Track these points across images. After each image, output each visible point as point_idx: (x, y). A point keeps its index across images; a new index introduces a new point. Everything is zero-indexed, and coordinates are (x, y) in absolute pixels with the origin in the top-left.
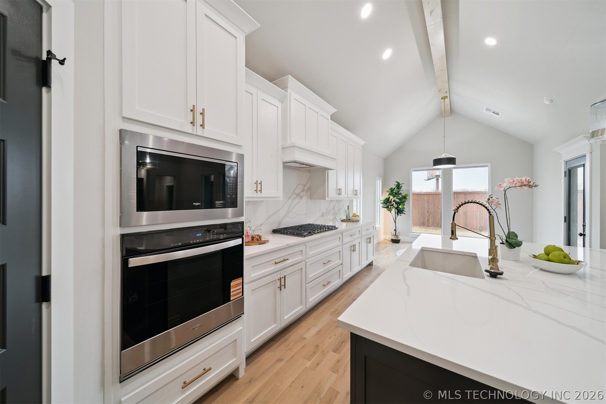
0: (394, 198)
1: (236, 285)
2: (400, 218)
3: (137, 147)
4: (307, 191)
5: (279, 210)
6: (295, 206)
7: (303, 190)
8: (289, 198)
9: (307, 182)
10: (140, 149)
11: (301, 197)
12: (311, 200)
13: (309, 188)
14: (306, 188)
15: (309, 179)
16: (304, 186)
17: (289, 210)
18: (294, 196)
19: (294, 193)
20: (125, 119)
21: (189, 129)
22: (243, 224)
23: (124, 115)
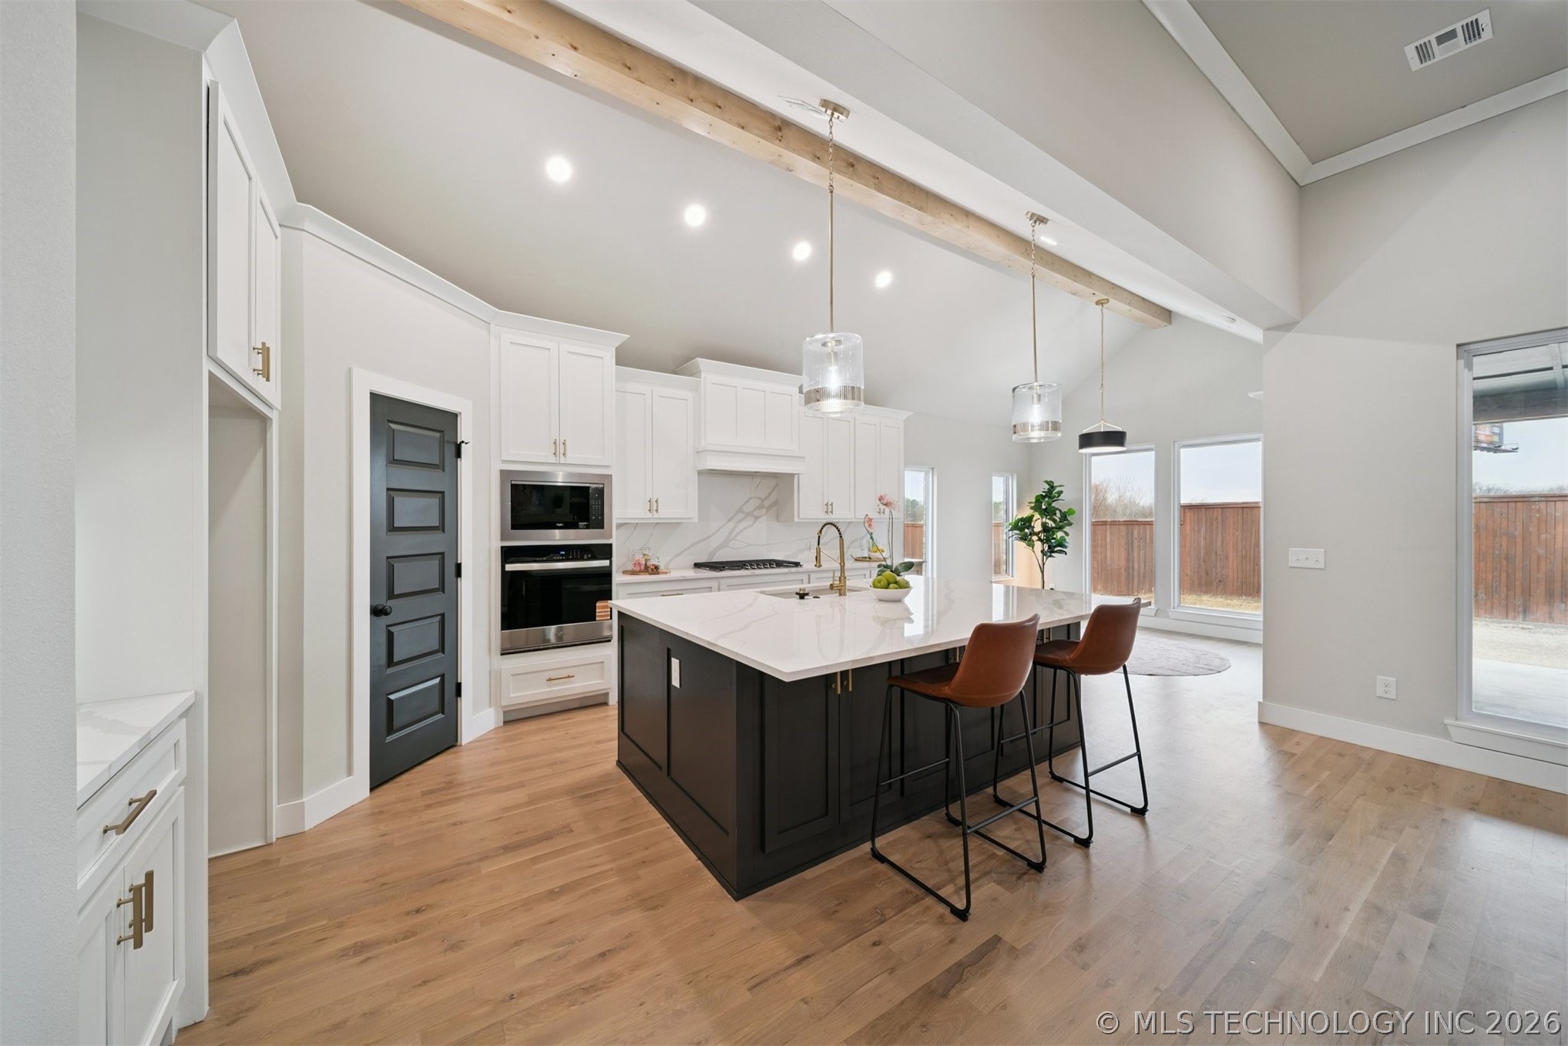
0: (1042, 518)
2: (1056, 561)
4: (768, 509)
5: (709, 537)
6: (741, 531)
7: (760, 507)
8: (730, 520)
9: (770, 494)
10: (512, 482)
11: (757, 518)
12: (778, 521)
13: (776, 503)
14: (767, 503)
15: (774, 488)
16: (763, 500)
17: (732, 536)
18: (742, 515)
19: (740, 510)
20: (504, 462)
21: (553, 460)
22: (610, 545)
23: (503, 459)
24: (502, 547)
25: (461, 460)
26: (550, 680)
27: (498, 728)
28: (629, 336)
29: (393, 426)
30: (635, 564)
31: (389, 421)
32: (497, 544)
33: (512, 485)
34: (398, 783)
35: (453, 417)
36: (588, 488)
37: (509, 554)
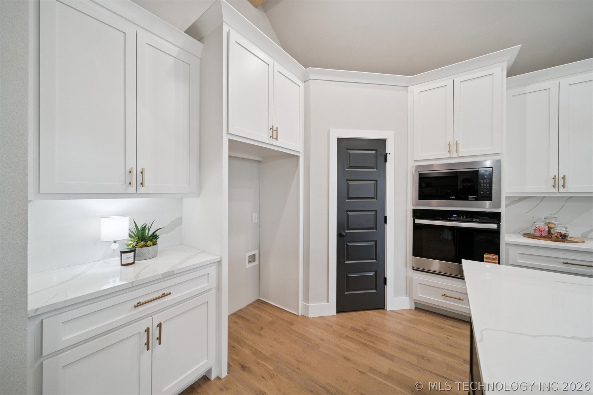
1: (490, 258)
3: (419, 172)
10: (420, 172)
20: (415, 161)
21: (448, 155)
22: (500, 213)
23: (415, 159)
24: (413, 210)
25: (387, 163)
26: (445, 295)
27: (411, 309)
28: (521, 45)
29: (350, 152)
30: (535, 230)
31: (348, 149)
32: (411, 208)
33: (419, 174)
34: (349, 315)
35: (383, 142)
36: (478, 171)
37: (417, 214)
